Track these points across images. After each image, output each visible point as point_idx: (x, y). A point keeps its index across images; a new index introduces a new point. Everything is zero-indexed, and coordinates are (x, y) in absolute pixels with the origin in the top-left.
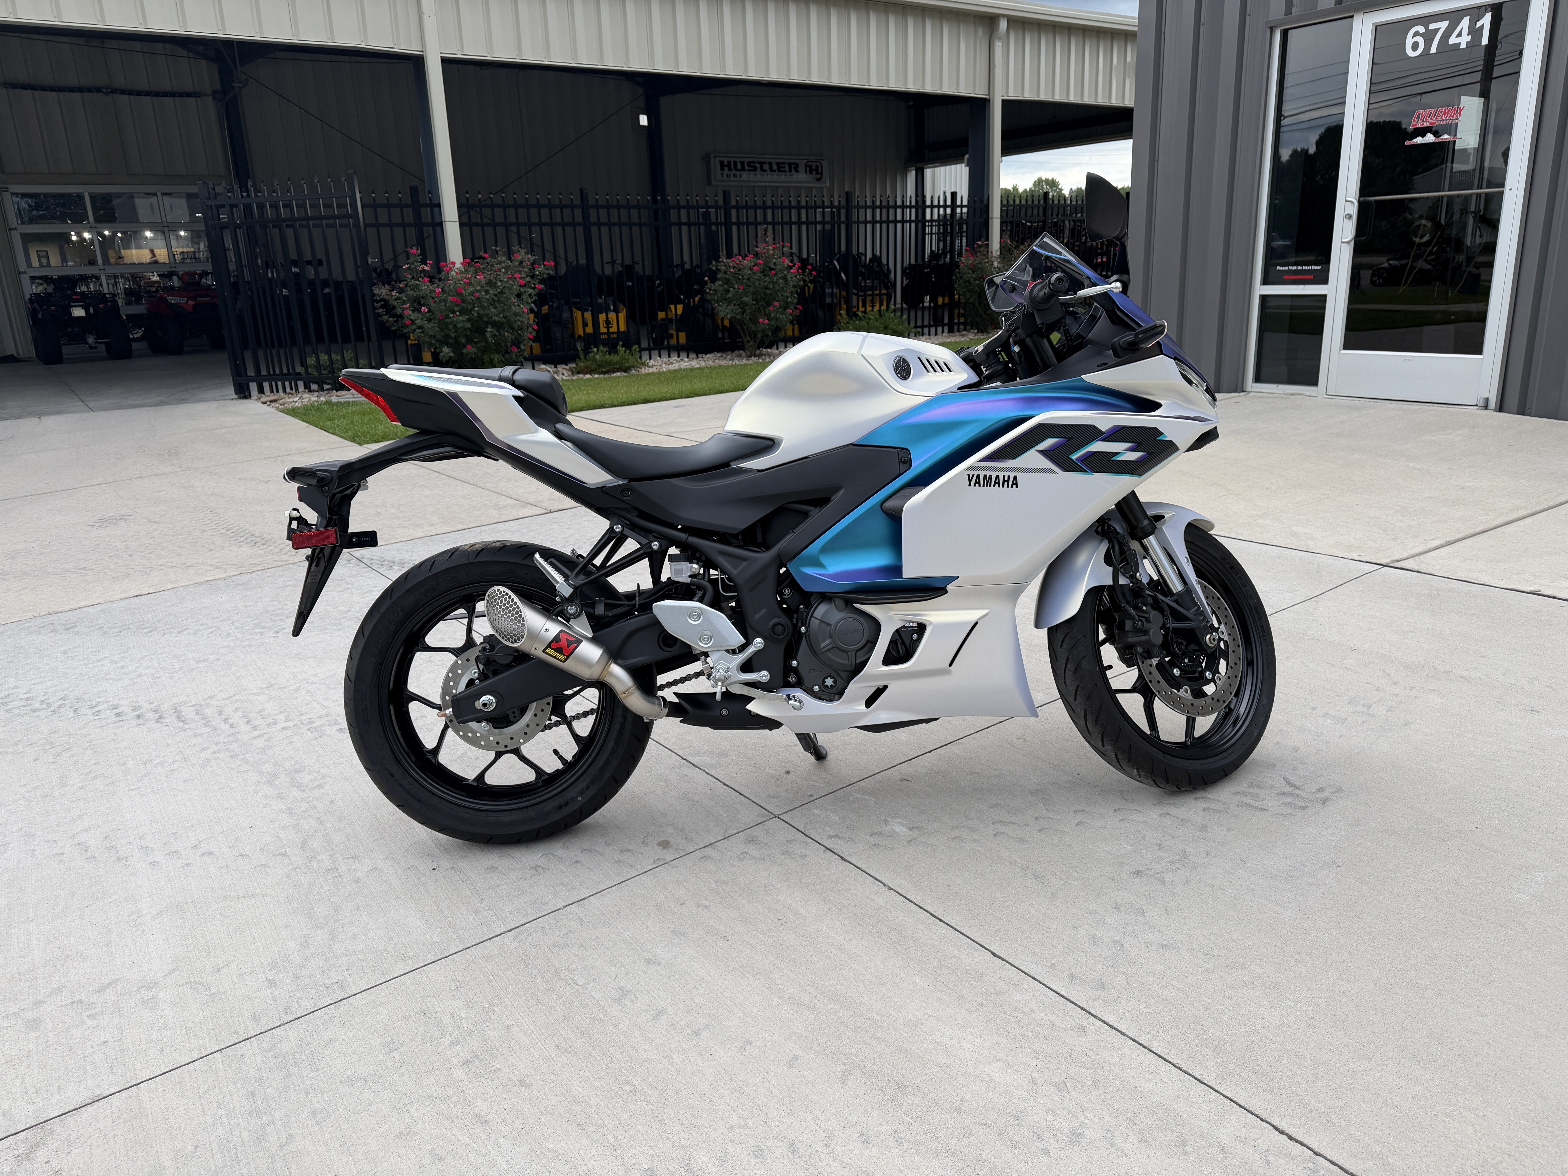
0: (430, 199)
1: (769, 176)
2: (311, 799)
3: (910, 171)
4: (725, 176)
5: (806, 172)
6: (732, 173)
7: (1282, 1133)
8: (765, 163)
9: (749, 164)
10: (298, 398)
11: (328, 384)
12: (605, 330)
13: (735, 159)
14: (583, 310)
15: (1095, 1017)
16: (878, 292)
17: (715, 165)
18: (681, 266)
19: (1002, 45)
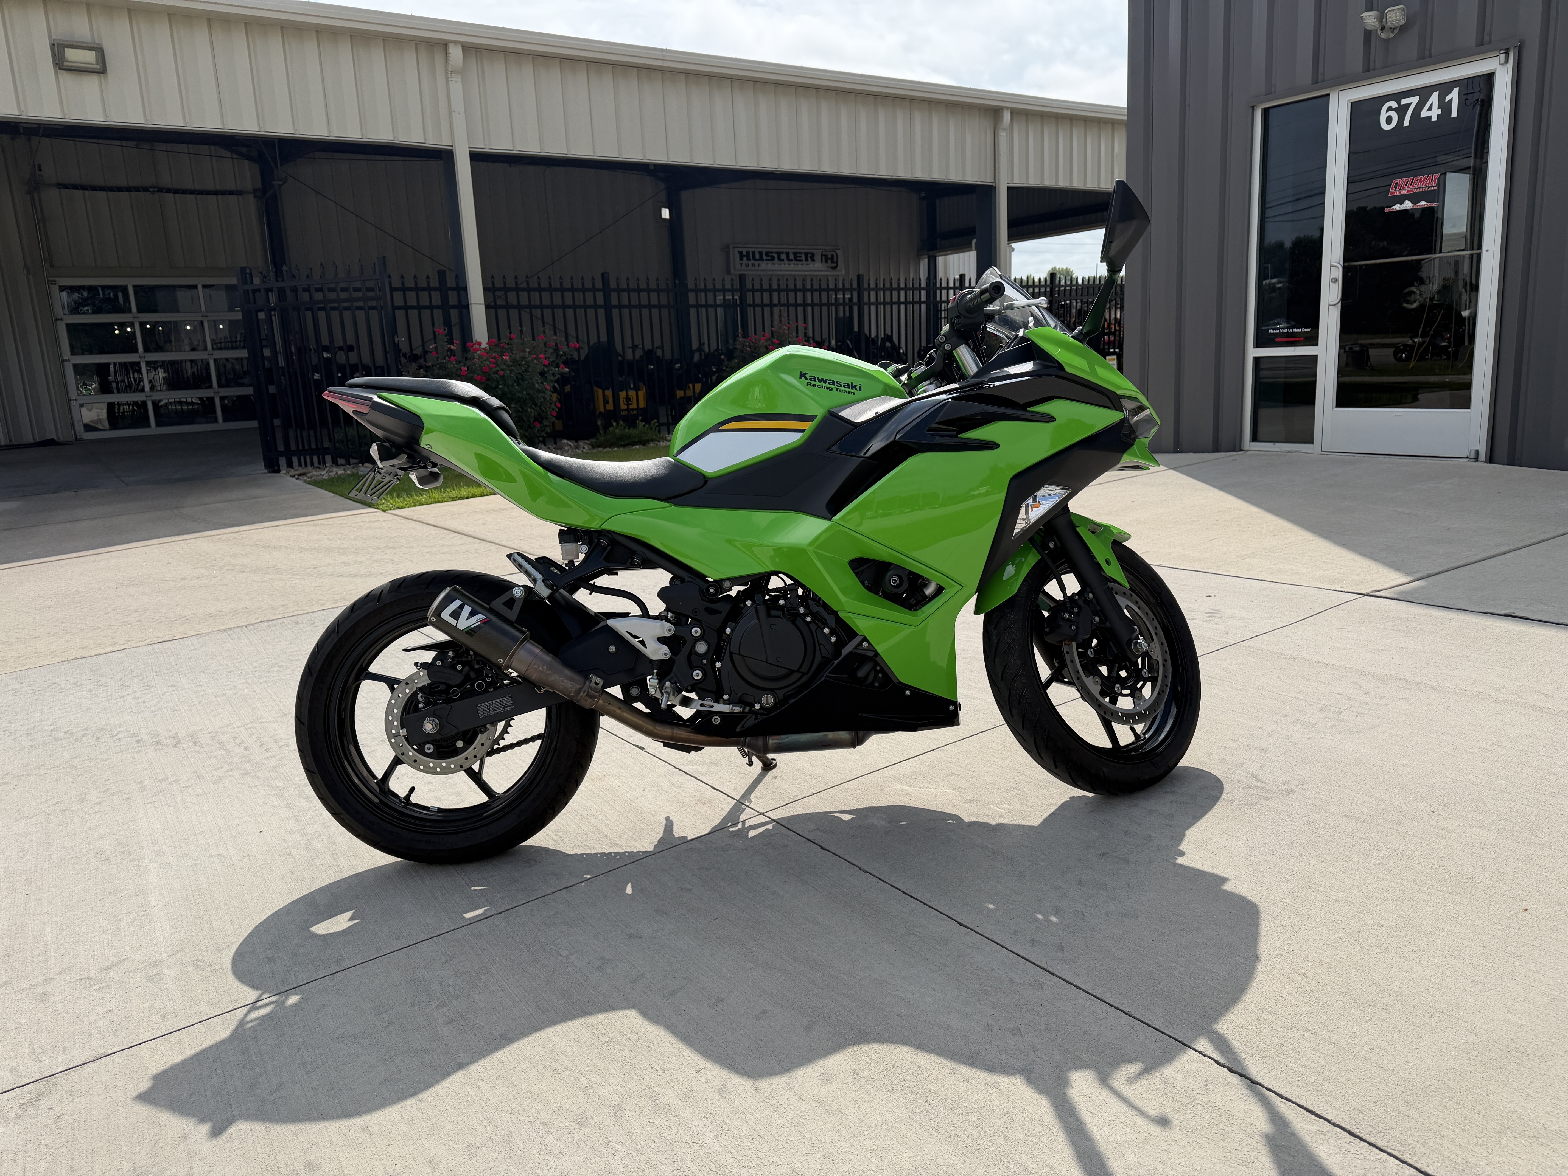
0: (458, 282)
1: (787, 265)
3: (923, 259)
4: (744, 265)
5: (822, 262)
6: (750, 262)
7: (1223, 1066)
8: (782, 253)
9: (767, 254)
10: (324, 472)
11: (356, 458)
12: (625, 407)
13: (753, 250)
14: (604, 389)
15: (1053, 974)
17: (735, 255)
18: (700, 349)
19: (1007, 136)
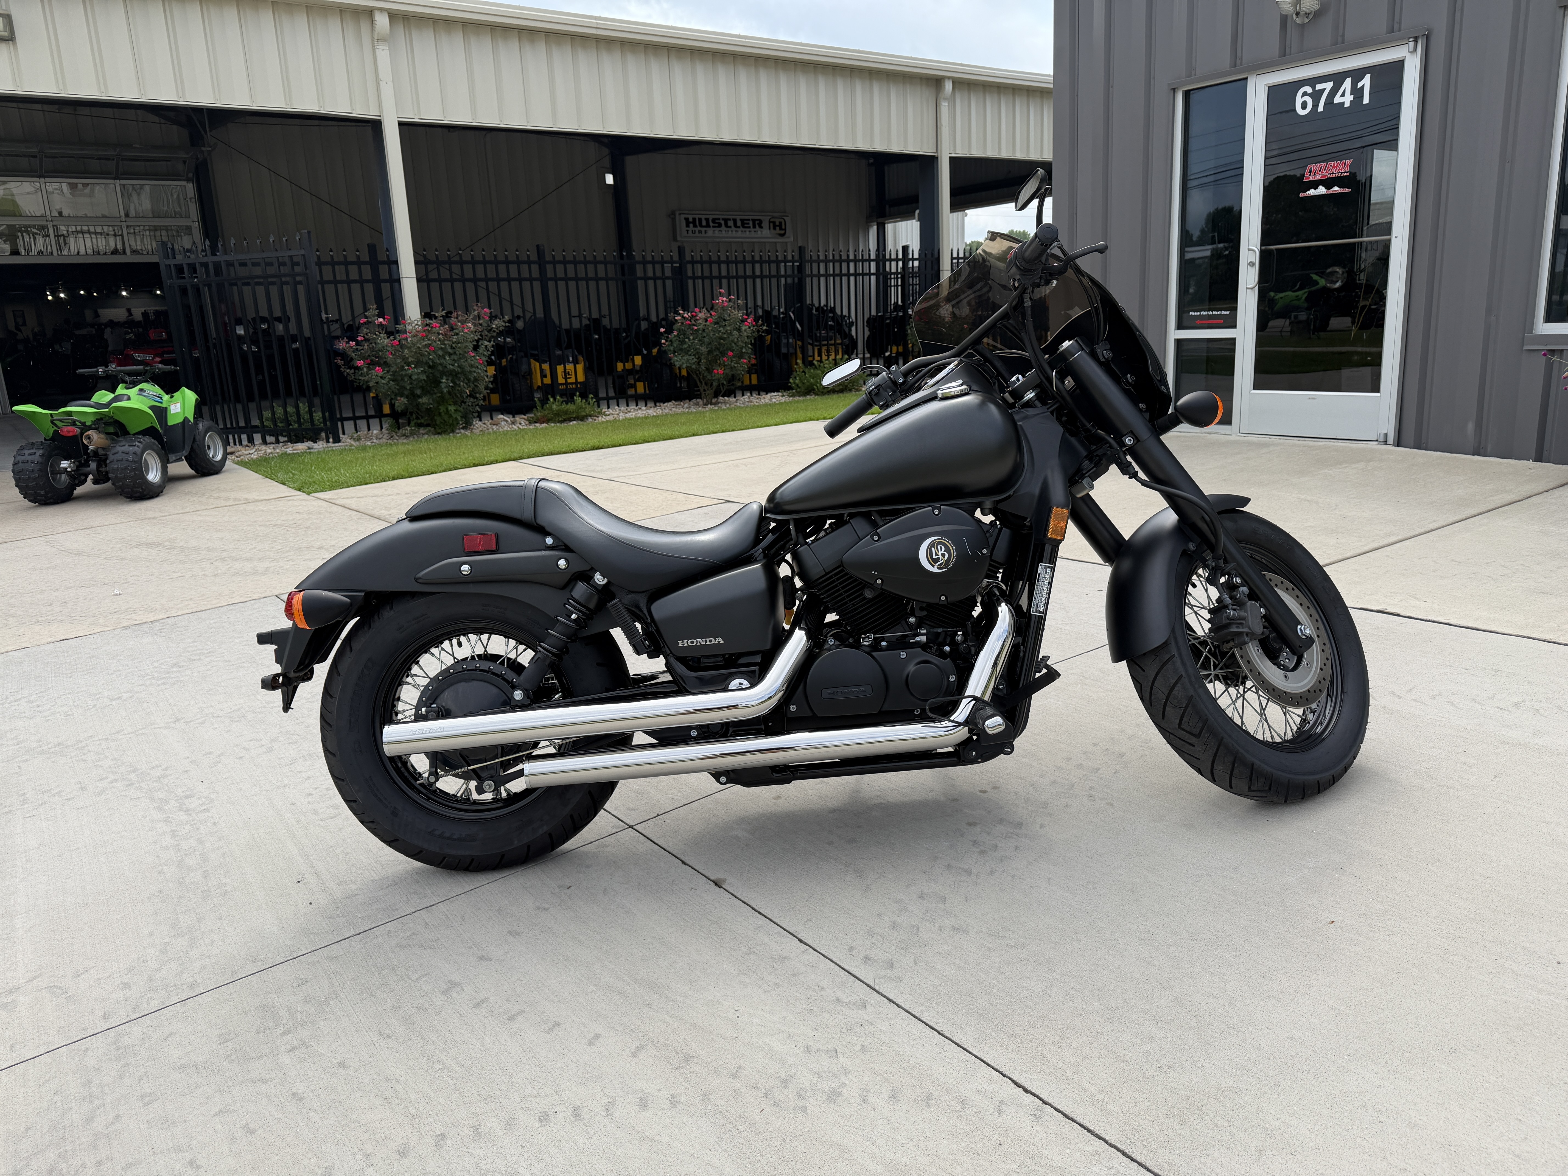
0: (388, 256)
1: (734, 232)
2: (195, 822)
3: (872, 226)
4: (690, 232)
5: (770, 229)
6: (697, 229)
7: (1019, 1086)
8: (730, 219)
9: (714, 220)
10: (254, 450)
11: (285, 436)
12: (563, 381)
13: (700, 216)
14: (541, 362)
15: (878, 992)
16: (833, 342)
17: (681, 221)
18: (647, 319)
19: (949, 105)
